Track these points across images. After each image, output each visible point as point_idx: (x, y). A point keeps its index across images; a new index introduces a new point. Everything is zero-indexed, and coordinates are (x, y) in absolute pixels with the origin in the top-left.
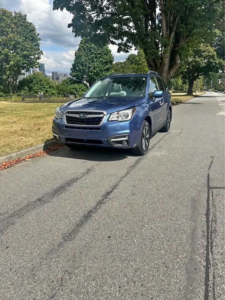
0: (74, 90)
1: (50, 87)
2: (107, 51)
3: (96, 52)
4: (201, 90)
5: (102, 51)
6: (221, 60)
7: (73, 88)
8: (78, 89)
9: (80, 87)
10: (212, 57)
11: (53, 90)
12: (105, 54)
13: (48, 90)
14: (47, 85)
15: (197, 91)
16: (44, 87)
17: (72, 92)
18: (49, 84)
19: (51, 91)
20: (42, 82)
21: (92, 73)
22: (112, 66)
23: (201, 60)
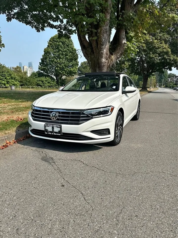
0: (40, 83)
1: (12, 78)
2: (72, 49)
3: (62, 50)
4: (155, 86)
5: (67, 49)
6: (175, 57)
7: (40, 81)
8: (45, 81)
9: (46, 80)
10: (167, 53)
11: (14, 81)
12: (70, 52)
13: (10, 81)
14: (9, 76)
15: (151, 88)
16: (6, 78)
17: (38, 83)
18: (11, 75)
19: (12, 82)
20: (4, 73)
21: (59, 68)
22: (76, 63)
23: (155, 56)
